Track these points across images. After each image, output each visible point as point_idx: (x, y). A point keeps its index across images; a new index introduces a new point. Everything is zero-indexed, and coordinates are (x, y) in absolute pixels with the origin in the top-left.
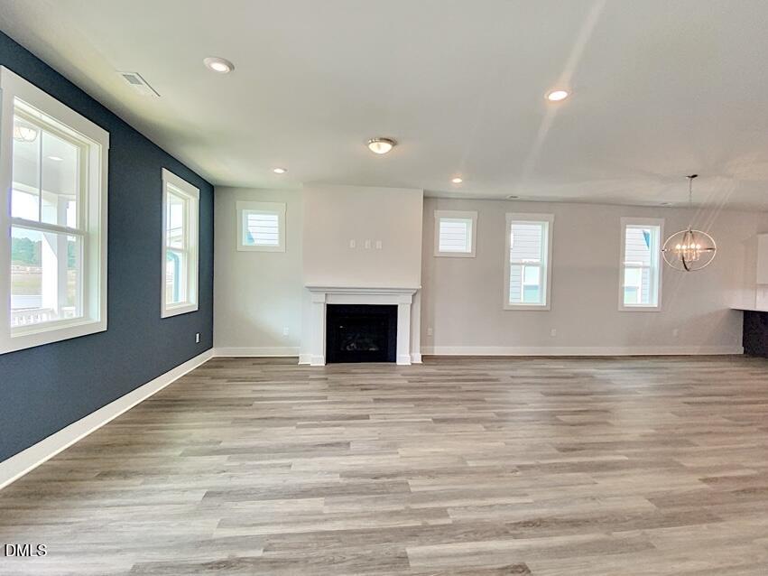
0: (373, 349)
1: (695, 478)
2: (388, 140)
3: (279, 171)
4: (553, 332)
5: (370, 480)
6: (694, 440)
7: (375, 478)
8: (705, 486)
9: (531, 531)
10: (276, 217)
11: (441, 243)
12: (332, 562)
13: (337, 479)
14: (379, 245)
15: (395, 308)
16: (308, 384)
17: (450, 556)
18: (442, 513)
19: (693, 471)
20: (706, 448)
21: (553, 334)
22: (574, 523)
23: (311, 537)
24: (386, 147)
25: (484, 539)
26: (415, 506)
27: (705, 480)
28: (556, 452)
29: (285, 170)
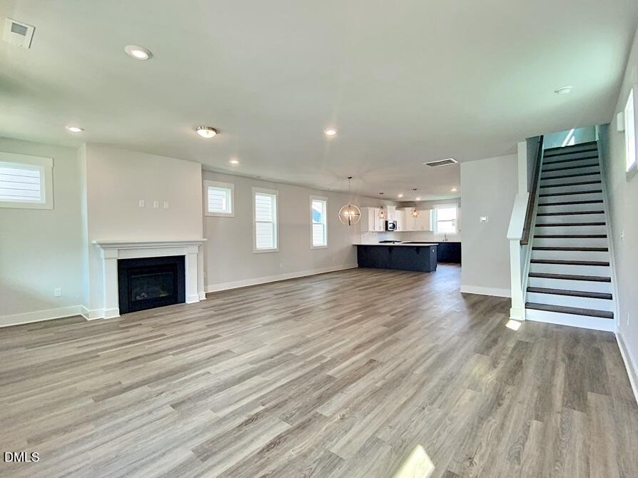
0: (163, 295)
1: (388, 315)
2: (213, 129)
3: (75, 129)
4: (281, 265)
5: (269, 360)
6: (376, 303)
7: (272, 358)
8: (393, 317)
9: (361, 349)
10: (37, 173)
11: (209, 207)
12: (303, 392)
13: (250, 367)
14: (166, 205)
15: (182, 257)
16: (128, 331)
17: (346, 368)
18: (322, 357)
19: (386, 313)
20: (382, 305)
21: (281, 266)
22: (371, 341)
23: (278, 390)
24: (212, 134)
25: (349, 358)
26: (309, 359)
27: (392, 315)
28: (336, 321)
29: (82, 130)
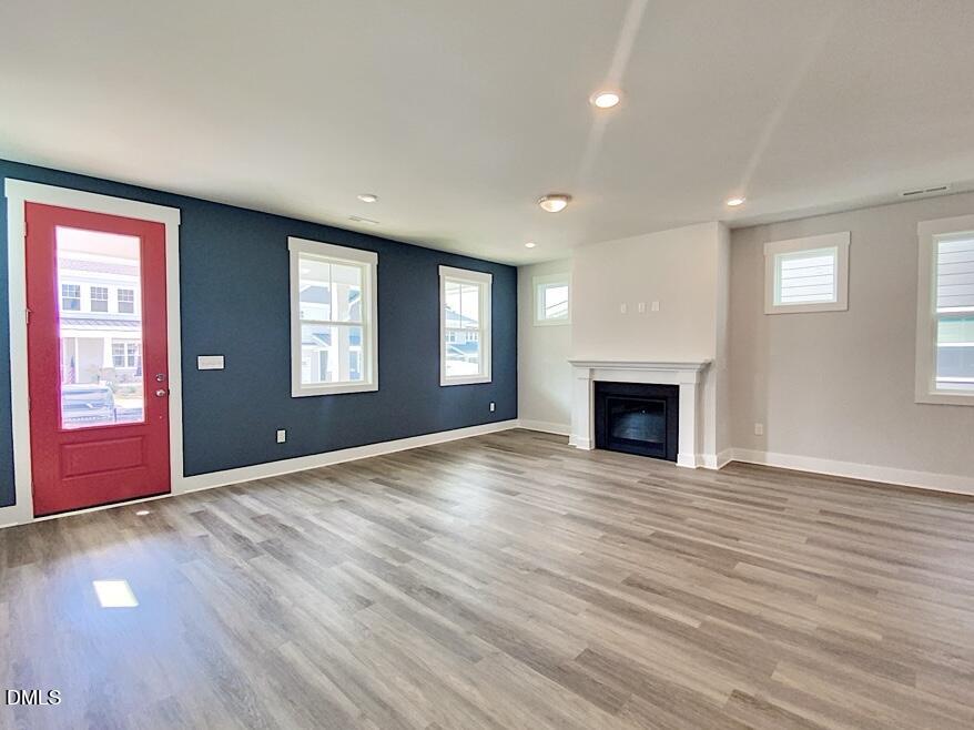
3: (530, 245)
14: (655, 307)
15: (675, 389)
